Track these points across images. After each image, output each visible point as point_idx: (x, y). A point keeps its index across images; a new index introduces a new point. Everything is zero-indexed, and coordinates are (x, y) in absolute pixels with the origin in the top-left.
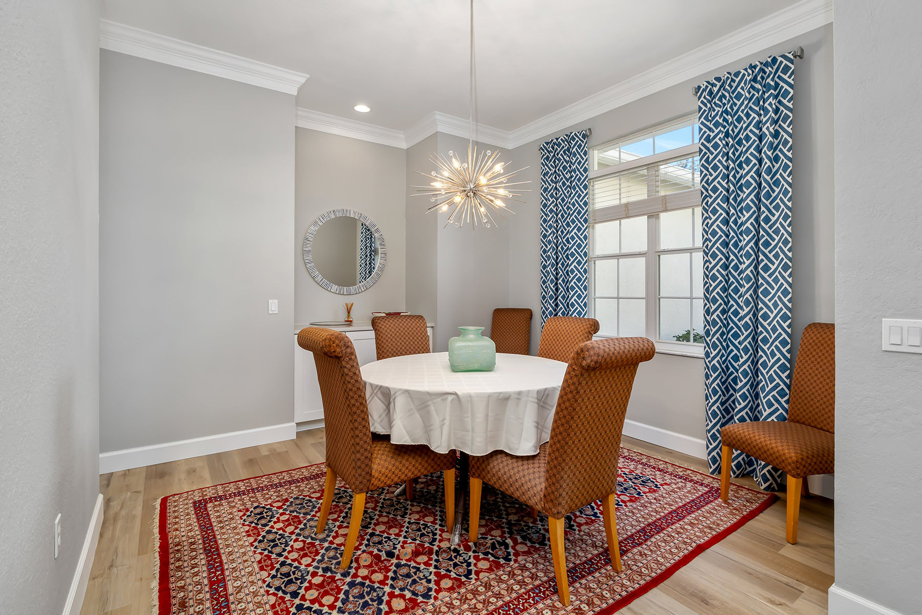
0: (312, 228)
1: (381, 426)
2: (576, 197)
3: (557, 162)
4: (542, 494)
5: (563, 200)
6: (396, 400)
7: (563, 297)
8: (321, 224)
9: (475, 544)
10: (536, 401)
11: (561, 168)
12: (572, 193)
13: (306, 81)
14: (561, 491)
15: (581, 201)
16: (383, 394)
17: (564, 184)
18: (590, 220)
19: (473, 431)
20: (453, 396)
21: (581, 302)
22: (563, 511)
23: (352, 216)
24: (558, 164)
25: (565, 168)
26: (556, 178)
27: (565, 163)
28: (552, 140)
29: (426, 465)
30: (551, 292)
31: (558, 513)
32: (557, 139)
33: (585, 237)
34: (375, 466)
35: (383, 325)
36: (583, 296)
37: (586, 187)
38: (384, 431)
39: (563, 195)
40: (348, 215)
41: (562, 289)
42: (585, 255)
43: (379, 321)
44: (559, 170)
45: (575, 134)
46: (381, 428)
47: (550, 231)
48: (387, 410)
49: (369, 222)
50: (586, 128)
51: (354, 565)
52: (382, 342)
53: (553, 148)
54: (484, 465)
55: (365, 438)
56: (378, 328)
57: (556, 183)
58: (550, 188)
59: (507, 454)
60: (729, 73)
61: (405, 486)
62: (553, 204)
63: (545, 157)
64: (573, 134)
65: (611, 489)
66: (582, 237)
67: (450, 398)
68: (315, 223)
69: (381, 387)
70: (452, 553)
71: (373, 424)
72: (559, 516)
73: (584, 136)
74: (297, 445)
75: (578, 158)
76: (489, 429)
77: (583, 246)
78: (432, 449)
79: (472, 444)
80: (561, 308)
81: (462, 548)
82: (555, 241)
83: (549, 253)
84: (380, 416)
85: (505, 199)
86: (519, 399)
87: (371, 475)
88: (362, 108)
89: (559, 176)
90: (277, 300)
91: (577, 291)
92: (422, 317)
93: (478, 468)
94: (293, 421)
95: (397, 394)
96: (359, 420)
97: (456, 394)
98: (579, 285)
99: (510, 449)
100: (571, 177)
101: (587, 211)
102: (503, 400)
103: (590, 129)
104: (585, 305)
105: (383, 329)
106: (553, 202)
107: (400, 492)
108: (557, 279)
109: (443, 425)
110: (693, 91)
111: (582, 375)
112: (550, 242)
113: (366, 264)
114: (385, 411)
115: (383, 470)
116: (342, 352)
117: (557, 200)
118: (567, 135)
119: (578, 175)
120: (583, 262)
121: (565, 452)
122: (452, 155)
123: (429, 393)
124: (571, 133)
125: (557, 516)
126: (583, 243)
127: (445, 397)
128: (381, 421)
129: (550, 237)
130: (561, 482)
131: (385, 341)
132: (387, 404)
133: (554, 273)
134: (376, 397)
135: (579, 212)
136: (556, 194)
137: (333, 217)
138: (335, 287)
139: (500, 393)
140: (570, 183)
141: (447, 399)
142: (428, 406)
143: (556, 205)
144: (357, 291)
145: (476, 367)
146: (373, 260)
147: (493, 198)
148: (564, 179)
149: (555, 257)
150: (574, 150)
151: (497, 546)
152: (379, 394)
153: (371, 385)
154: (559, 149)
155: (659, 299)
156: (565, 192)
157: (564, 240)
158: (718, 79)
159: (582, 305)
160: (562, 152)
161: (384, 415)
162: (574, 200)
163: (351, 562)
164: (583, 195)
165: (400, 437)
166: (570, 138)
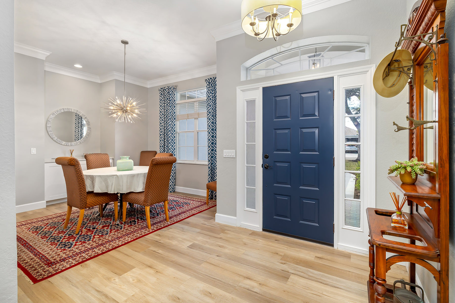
0: (52, 116)
1: (90, 188)
2: (171, 110)
3: (165, 96)
4: (143, 201)
5: (167, 111)
6: (96, 179)
7: (167, 146)
8: (56, 114)
9: (124, 222)
10: (143, 176)
11: (166, 99)
12: (170, 108)
13: (50, 55)
14: (148, 198)
15: (173, 112)
16: (91, 178)
17: (167, 105)
18: (176, 119)
19: (123, 186)
20: (116, 176)
21: (173, 148)
22: (149, 204)
23: (73, 111)
24: (165, 97)
25: (167, 99)
26: (164, 102)
27: (168, 97)
28: (163, 88)
29: (107, 200)
30: (163, 145)
31: (147, 205)
32: (165, 88)
33: (175, 125)
34: (88, 201)
35: (89, 157)
36: (174, 146)
37: (175, 107)
38: (91, 190)
39: (167, 109)
40: (71, 111)
41: (166, 143)
42: (175, 131)
43: (88, 156)
44: (165, 99)
45: (171, 87)
46: (90, 189)
47: (162, 122)
48: (92, 183)
49: (82, 114)
50: (175, 85)
51: (80, 232)
52: (90, 164)
53: (163, 90)
54: (127, 197)
55: (84, 194)
56: (88, 159)
57: (164, 104)
58: (162, 105)
59: (134, 193)
60: (213, 77)
61: (100, 213)
62: (163, 112)
63: (160, 94)
64: (170, 87)
65: (166, 199)
66: (173, 125)
67: (115, 177)
68: (53, 114)
69: (90, 175)
70: (116, 225)
71: (87, 188)
72: (148, 205)
73: (174, 88)
74: (48, 210)
75: (172, 96)
76: (128, 185)
77: (174, 128)
78: (109, 193)
79: (122, 190)
80: (166, 150)
81: (120, 223)
82: (164, 126)
83: (162, 130)
84: (90, 185)
85: (137, 114)
86: (138, 176)
87: (86, 203)
88: (78, 66)
89: (166, 101)
90: (35, 148)
91: (171, 144)
92: (107, 154)
93: (125, 198)
94: (44, 200)
95: (96, 177)
96: (82, 188)
97: (117, 175)
98: (172, 142)
99: (135, 191)
100: (170, 102)
101: (175, 115)
102: (133, 176)
103: (176, 86)
104: (175, 149)
105: (90, 159)
106: (163, 111)
107: (98, 215)
108: (165, 139)
109: (112, 185)
110: (204, 81)
111: (153, 166)
112: (162, 126)
113: (79, 131)
114: (91, 183)
115: (91, 202)
116: (75, 164)
117: (165, 110)
118: (168, 87)
119: (172, 102)
120: (174, 134)
121: (149, 188)
122: (117, 98)
123: (107, 176)
124: (169, 87)
125: (147, 206)
126: (174, 127)
127: (113, 176)
128: (90, 187)
129: (162, 124)
130: (148, 196)
131: (91, 163)
132: (92, 181)
133: (164, 137)
134: (88, 179)
135: (172, 116)
136: (164, 108)
137: (63, 111)
138: (64, 143)
139: (132, 174)
140: (169, 104)
141: (114, 177)
142: (107, 180)
143: (164, 112)
144: (76, 144)
145: (126, 169)
146: (83, 129)
147: (132, 113)
148: (167, 103)
149: (164, 131)
150: (171, 93)
151: (132, 222)
152: (89, 178)
153: (86, 175)
154: (165, 92)
155: (198, 147)
156: (168, 108)
157: (167, 125)
158: (211, 79)
159: (173, 149)
160: (166, 93)
161: (91, 185)
162: (170, 111)
163: (79, 232)
164: (174, 110)
165: (97, 190)
166: (169, 88)
